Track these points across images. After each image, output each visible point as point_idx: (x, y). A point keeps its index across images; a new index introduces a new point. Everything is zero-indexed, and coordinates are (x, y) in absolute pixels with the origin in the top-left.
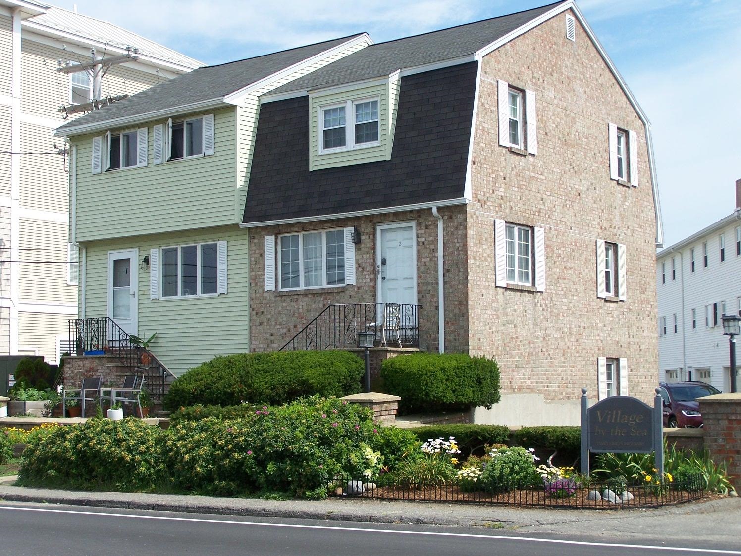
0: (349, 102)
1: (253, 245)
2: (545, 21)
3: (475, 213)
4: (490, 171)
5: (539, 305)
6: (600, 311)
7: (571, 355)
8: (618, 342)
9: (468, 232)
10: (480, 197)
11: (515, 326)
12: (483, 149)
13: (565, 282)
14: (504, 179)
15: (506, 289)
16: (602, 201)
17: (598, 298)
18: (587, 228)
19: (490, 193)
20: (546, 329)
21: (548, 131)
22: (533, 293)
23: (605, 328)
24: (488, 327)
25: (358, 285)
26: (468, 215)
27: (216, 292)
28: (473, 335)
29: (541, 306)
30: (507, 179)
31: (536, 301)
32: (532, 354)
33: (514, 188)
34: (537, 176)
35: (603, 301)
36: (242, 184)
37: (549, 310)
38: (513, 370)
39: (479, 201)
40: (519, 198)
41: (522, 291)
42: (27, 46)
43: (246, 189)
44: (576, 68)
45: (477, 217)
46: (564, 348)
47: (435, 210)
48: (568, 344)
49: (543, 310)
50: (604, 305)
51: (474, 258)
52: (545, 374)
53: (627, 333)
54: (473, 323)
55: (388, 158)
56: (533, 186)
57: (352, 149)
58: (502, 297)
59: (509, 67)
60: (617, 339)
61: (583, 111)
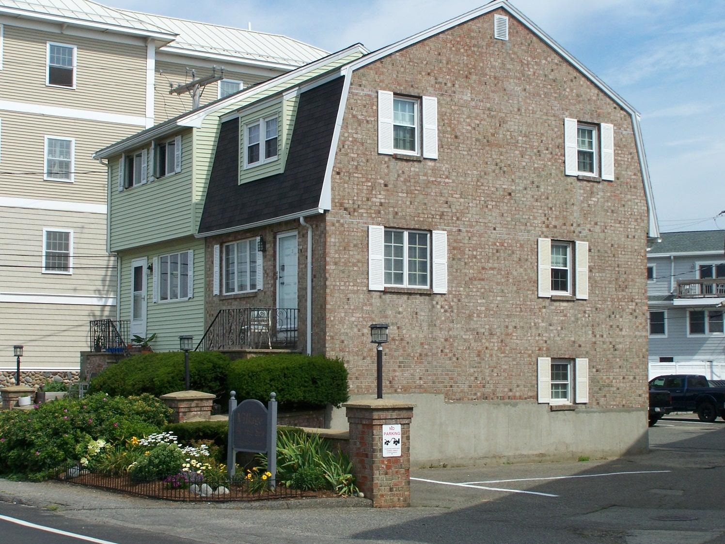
0: (261, 119)
1: (208, 253)
2: (459, 25)
3: (338, 221)
4: (364, 180)
5: (439, 307)
6: (544, 310)
7: (491, 355)
8: (574, 342)
9: (328, 240)
10: (346, 206)
11: (398, 328)
12: (353, 159)
13: (482, 283)
14: (386, 185)
15: (385, 292)
16: (550, 198)
17: (539, 298)
18: (523, 228)
19: (362, 201)
20: (450, 330)
21: (458, 134)
22: (429, 295)
23: (551, 328)
24: (356, 330)
25: (265, 290)
26: (328, 224)
27: (187, 296)
28: (332, 338)
29: (442, 307)
30: (390, 186)
31: (434, 303)
32: (426, 355)
33: (400, 194)
34: (439, 180)
35: (549, 300)
36: (199, 198)
37: (455, 311)
38: (394, 371)
39: (345, 209)
40: (408, 203)
41: (410, 294)
42: (160, 67)
43: (203, 202)
44: (508, 66)
45: (342, 225)
46: (479, 348)
47: (302, 220)
48: (487, 344)
49: (446, 311)
50: (552, 305)
51: (336, 264)
52: (447, 375)
53: (590, 332)
54: (333, 326)
55: (282, 171)
56: (433, 191)
57: (262, 164)
58: (378, 300)
59: (397, 76)
60: (573, 339)
61: (519, 110)
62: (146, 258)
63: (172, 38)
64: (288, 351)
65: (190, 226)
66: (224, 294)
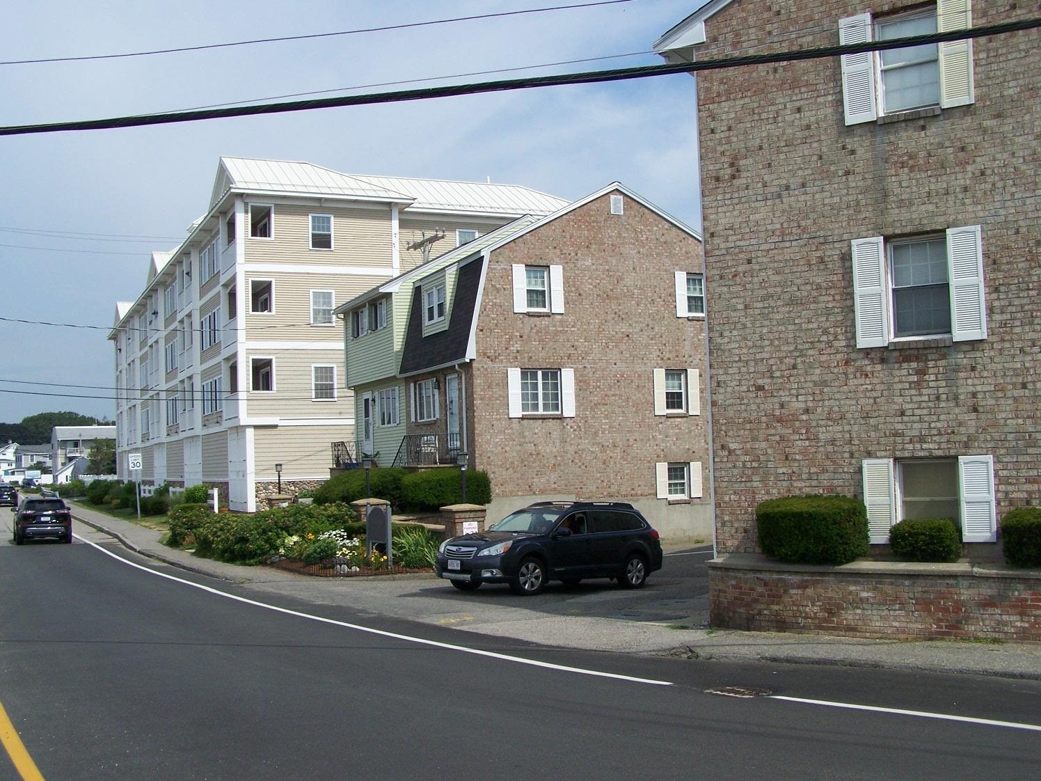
0: (434, 288)
1: (407, 390)
2: (580, 207)
3: (483, 367)
4: (503, 334)
5: (569, 427)
6: (660, 426)
7: (615, 463)
8: (689, 449)
9: (475, 381)
10: (489, 354)
11: (535, 445)
12: (493, 319)
13: (606, 407)
14: (521, 337)
15: (523, 418)
16: (664, 336)
17: (655, 416)
18: (640, 361)
19: (502, 350)
20: (579, 444)
21: (582, 292)
22: (560, 419)
23: (668, 439)
24: (499, 448)
25: (441, 419)
26: (474, 369)
27: (396, 422)
28: (481, 455)
29: (571, 427)
30: (525, 337)
31: (565, 424)
32: (559, 465)
33: (533, 343)
34: (566, 329)
35: (665, 417)
36: (400, 347)
37: (583, 430)
38: (533, 478)
39: (488, 357)
40: (540, 349)
41: (544, 419)
42: (403, 224)
43: (403, 350)
44: (624, 235)
45: (486, 369)
46: (604, 458)
47: (457, 367)
48: (611, 455)
49: (575, 430)
50: (668, 421)
51: (481, 399)
52: (578, 479)
53: (703, 441)
54: (481, 446)
55: (447, 328)
56: (561, 338)
57: (436, 322)
58: (518, 425)
59: (528, 252)
60: (687, 447)
61: (634, 269)
62: (371, 392)
63: (412, 202)
64: (452, 465)
65: (393, 369)
66: (419, 421)
